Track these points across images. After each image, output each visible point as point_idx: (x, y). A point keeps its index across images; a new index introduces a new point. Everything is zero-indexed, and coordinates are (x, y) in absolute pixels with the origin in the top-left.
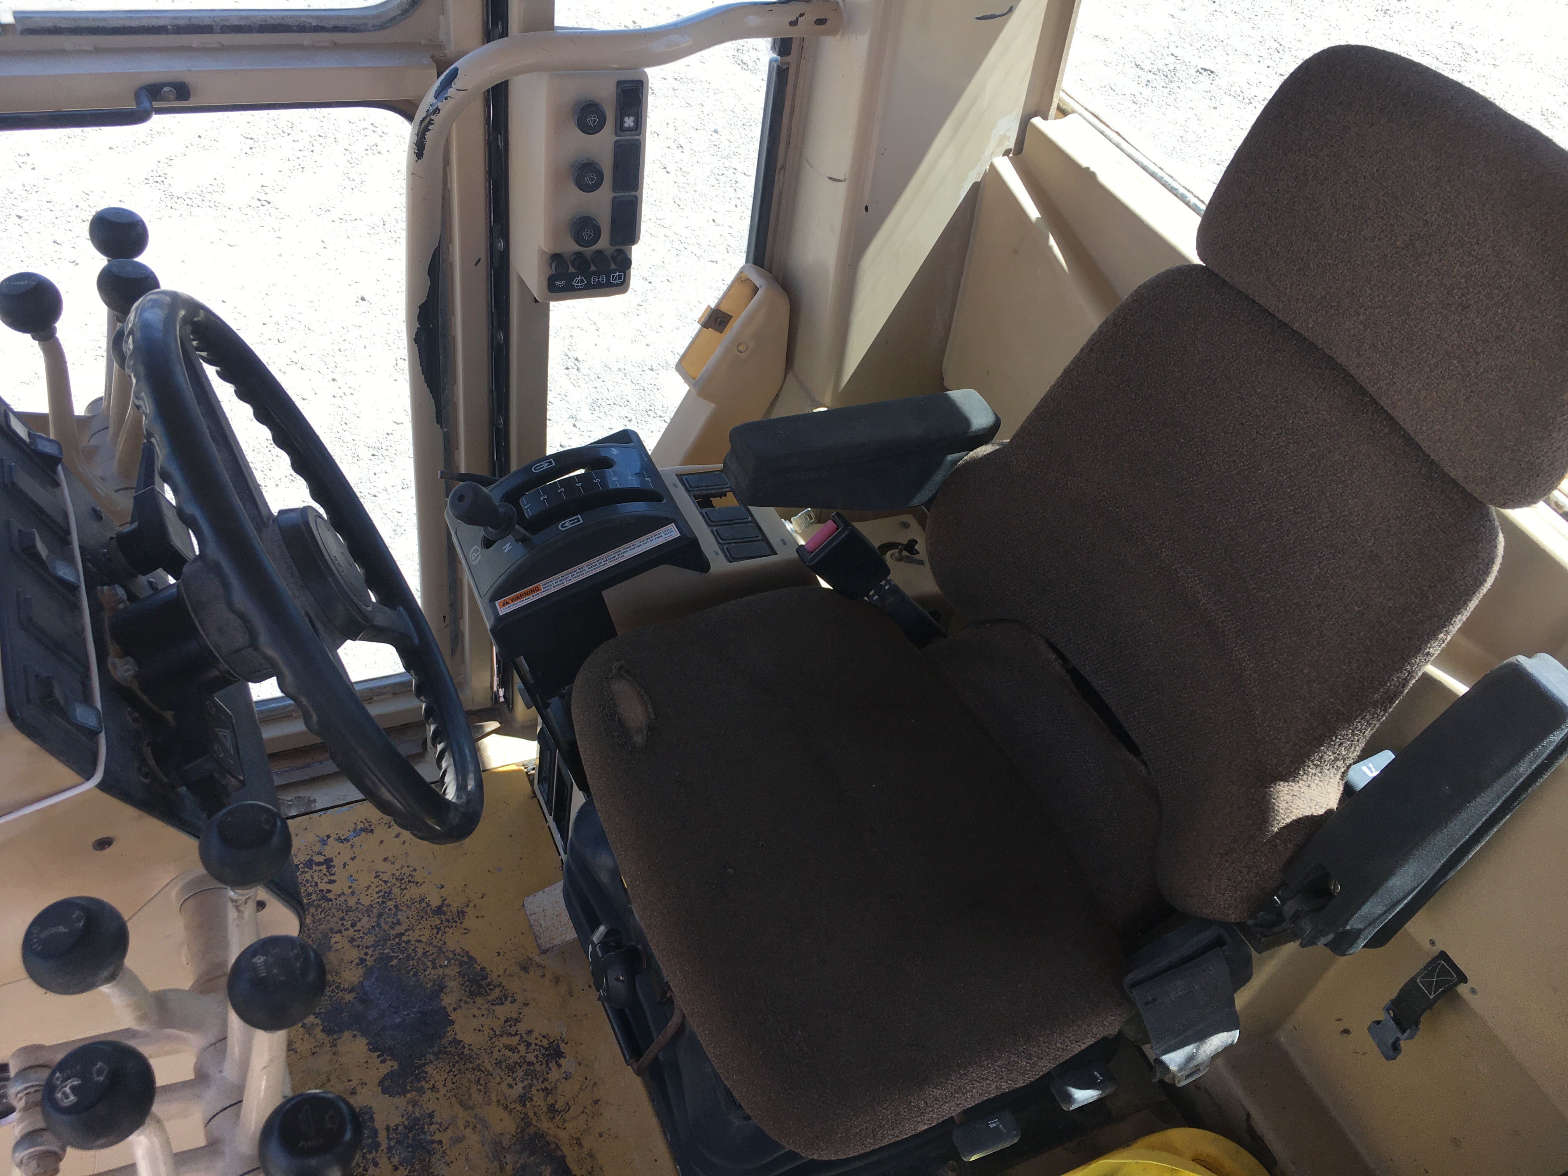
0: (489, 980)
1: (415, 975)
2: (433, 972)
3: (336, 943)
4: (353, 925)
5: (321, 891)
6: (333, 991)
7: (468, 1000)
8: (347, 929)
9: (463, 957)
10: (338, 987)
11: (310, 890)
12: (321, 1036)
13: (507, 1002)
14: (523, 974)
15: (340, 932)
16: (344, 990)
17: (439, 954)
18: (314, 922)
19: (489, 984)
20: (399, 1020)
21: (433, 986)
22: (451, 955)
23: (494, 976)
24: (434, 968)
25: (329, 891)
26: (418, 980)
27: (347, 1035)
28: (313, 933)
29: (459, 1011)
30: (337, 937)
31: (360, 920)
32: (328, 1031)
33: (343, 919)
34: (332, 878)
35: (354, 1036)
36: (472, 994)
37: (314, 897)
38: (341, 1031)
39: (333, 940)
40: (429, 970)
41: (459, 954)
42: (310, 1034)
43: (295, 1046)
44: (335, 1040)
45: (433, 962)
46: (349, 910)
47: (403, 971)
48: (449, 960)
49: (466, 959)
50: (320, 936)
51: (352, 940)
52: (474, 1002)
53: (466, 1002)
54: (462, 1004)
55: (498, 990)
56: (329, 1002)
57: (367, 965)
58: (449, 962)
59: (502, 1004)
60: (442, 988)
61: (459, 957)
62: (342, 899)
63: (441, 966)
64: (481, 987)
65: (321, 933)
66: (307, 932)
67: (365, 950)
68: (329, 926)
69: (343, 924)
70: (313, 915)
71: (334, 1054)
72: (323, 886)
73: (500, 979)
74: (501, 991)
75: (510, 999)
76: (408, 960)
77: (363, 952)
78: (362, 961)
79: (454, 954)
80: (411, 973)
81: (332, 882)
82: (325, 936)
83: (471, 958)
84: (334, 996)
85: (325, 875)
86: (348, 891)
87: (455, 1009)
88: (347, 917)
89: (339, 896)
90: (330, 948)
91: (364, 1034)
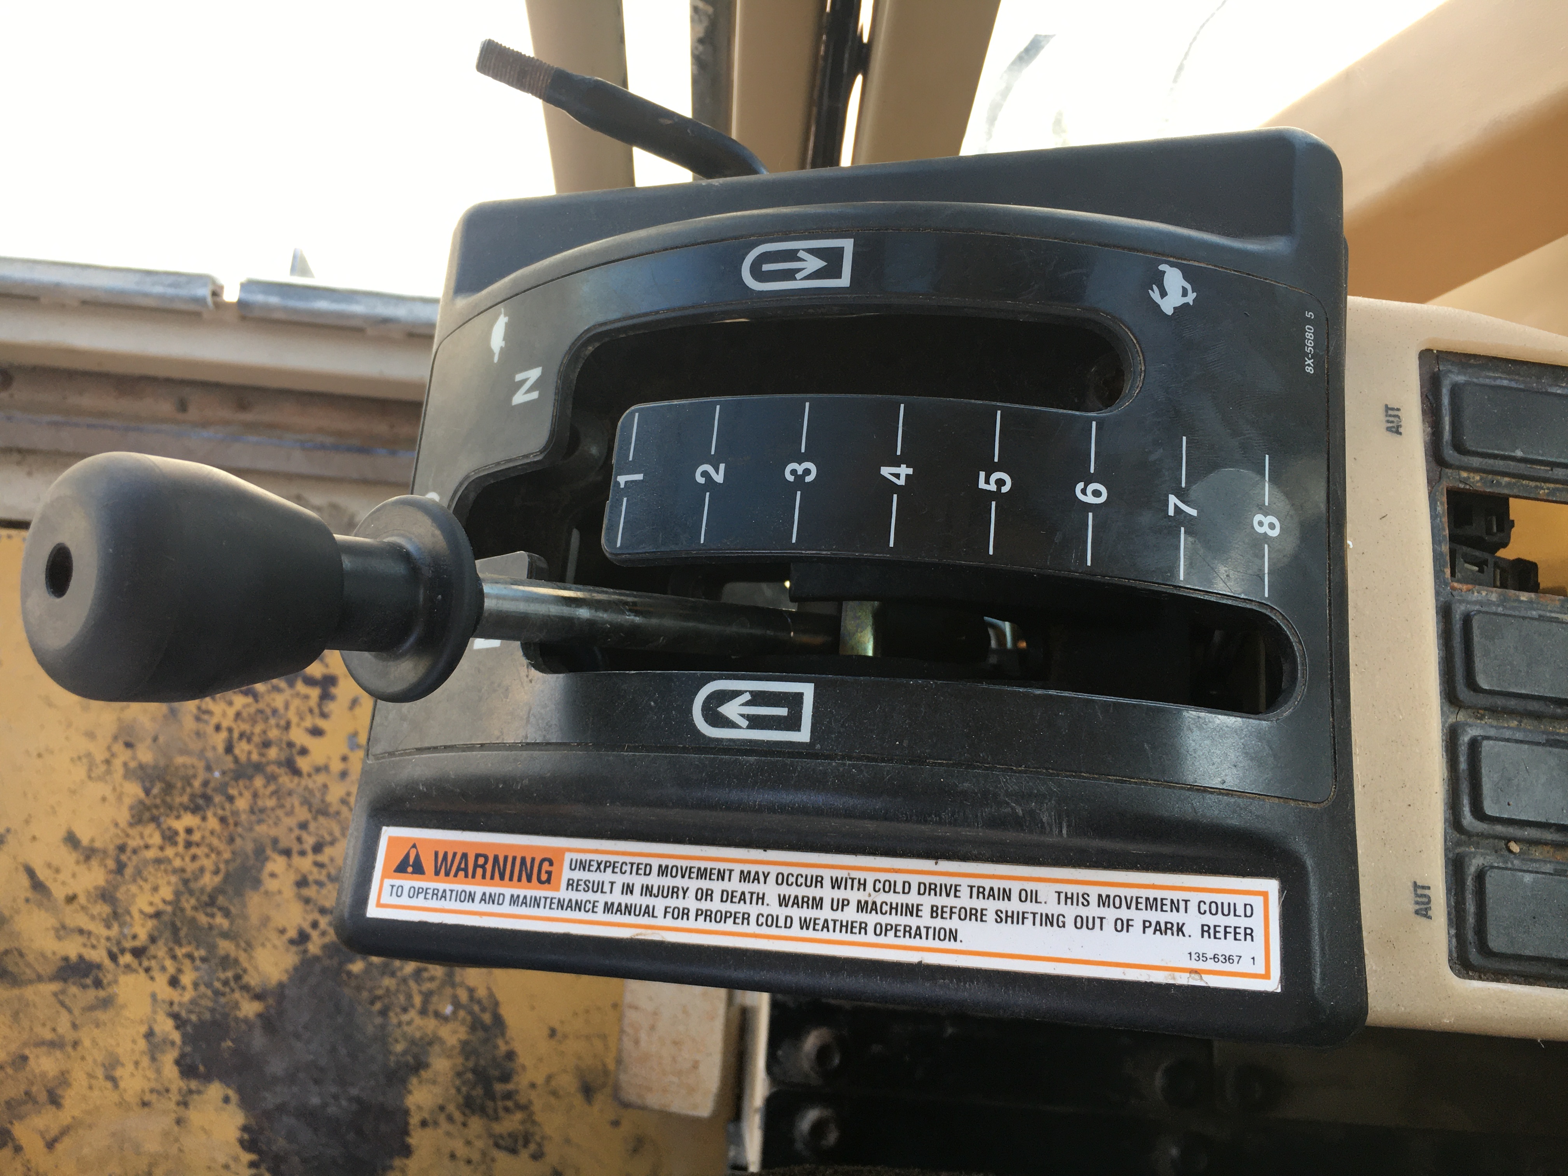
0: (510, 1086)
1: (384, 1013)
2: (418, 1021)
3: (273, 875)
4: (318, 848)
5: (290, 745)
6: (226, 983)
7: (457, 1115)
8: (303, 853)
9: (483, 1010)
10: (238, 978)
11: (273, 734)
12: (170, 1071)
13: (525, 1154)
14: (578, 1100)
15: (287, 853)
16: (246, 988)
17: (443, 984)
18: (252, 811)
19: (509, 1095)
20: (315, 1101)
21: (405, 1053)
22: (463, 996)
23: (521, 1082)
24: (423, 1012)
25: (304, 751)
26: (383, 1027)
27: (215, 1090)
28: (240, 836)
29: (429, 1132)
30: (277, 864)
31: (332, 843)
32: (187, 1069)
33: (303, 826)
34: (322, 723)
35: (226, 1100)
36: (469, 1106)
37: (273, 753)
38: (207, 1078)
39: (270, 867)
40: (412, 1014)
41: (479, 1002)
42: (153, 1059)
43: (118, 1072)
44: (191, 1092)
45: (427, 996)
46: (323, 811)
47: (365, 994)
48: (457, 1005)
49: (487, 1018)
50: (250, 847)
51: (302, 883)
52: (464, 1125)
53: (450, 1119)
54: (442, 1119)
55: (519, 1116)
56: (210, 1004)
57: (305, 951)
58: (454, 1013)
59: (513, 1151)
60: (418, 1065)
61: (476, 1008)
62: (321, 779)
63: (437, 1015)
64: (490, 1094)
65: (255, 841)
66: (232, 827)
67: (316, 916)
68: (274, 832)
69: (299, 839)
70: (255, 795)
71: (179, 1122)
72: (299, 736)
73: (533, 1095)
74: (523, 1122)
75: (532, 1147)
76: (383, 974)
77: (310, 918)
78: (303, 938)
79: (472, 998)
80: (378, 1006)
81: (317, 732)
82: (260, 854)
83: (499, 1022)
84: (223, 994)
85: (311, 711)
86: (336, 766)
87: (424, 1124)
88: (312, 826)
89: (318, 770)
90: (257, 883)
91: (247, 1102)
